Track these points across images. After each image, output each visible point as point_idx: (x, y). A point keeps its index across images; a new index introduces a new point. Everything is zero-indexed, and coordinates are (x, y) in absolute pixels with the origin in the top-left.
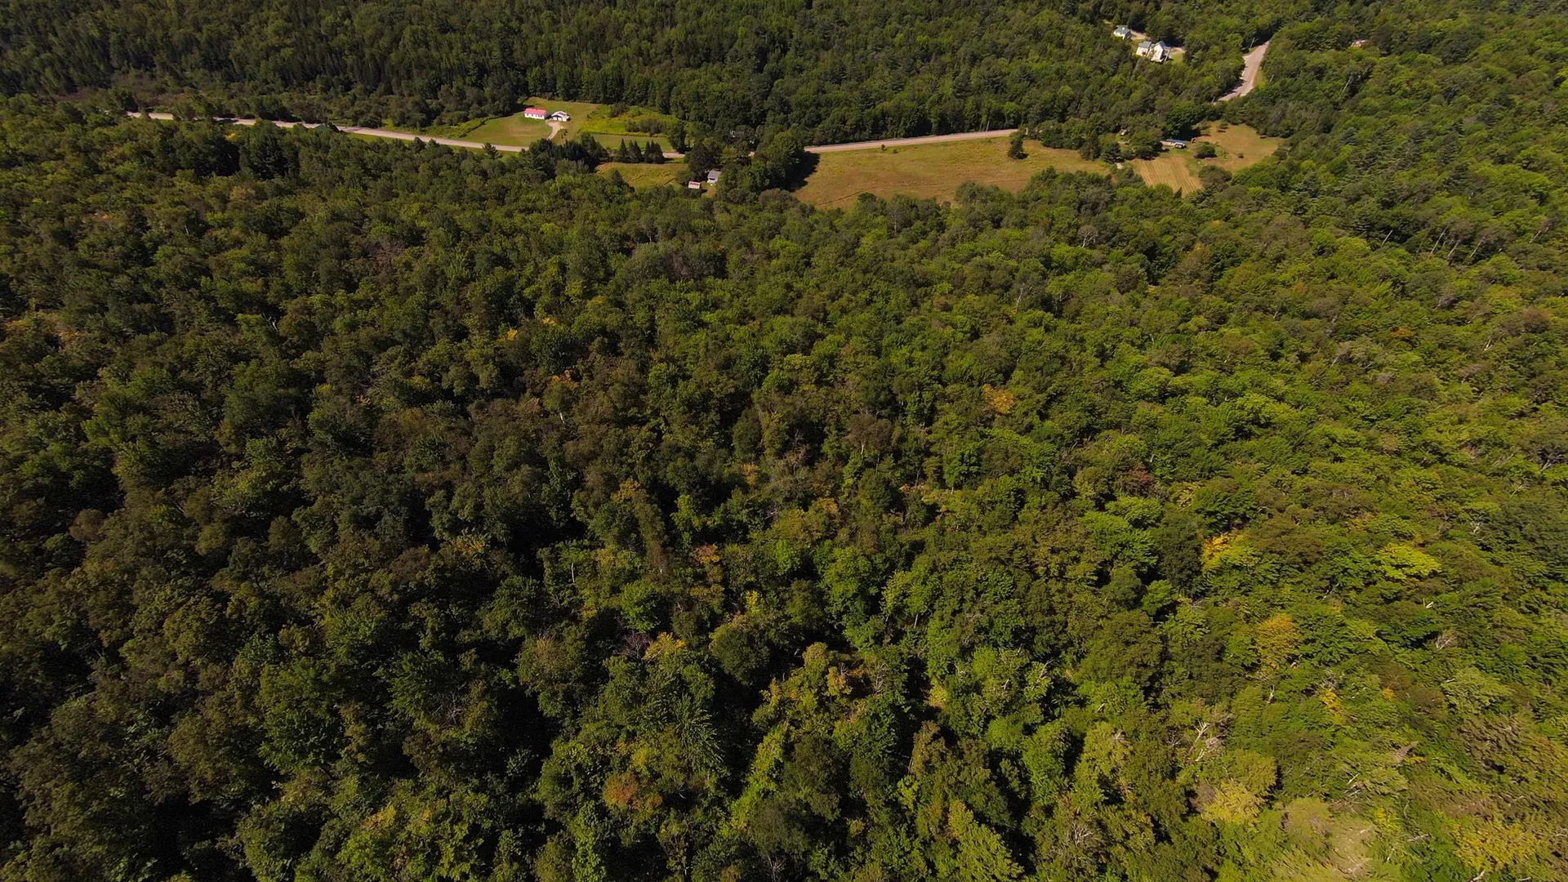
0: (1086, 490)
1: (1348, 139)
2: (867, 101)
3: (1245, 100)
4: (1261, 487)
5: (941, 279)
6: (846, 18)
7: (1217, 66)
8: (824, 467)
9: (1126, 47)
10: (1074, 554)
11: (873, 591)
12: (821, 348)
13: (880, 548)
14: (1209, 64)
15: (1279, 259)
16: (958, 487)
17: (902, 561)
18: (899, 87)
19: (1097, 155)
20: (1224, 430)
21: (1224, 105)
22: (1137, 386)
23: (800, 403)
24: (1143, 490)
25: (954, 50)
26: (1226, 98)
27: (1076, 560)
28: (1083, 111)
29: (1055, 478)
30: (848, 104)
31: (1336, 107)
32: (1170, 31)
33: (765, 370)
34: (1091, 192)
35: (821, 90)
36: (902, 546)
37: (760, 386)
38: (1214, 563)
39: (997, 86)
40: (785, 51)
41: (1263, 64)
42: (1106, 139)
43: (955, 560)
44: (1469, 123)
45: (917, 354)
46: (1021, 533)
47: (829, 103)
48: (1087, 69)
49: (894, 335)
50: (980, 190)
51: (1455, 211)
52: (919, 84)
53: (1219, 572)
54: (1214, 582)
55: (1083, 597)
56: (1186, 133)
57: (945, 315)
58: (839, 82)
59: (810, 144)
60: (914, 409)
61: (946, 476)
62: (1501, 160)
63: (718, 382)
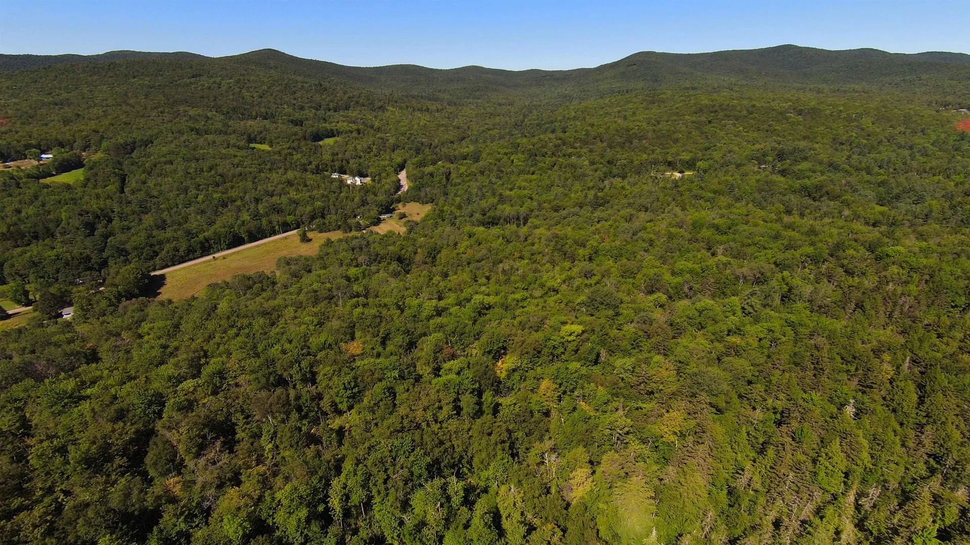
0: (424, 370)
1: (456, 195)
2: (189, 234)
3: (408, 191)
4: (503, 330)
5: (286, 307)
6: (155, 193)
7: (388, 181)
8: (242, 447)
9: (342, 182)
10: (436, 405)
11: (321, 508)
12: (207, 371)
13: (313, 473)
14: (384, 181)
15: (456, 244)
16: (350, 408)
17: (333, 473)
18: (211, 223)
19: (351, 230)
20: (473, 315)
21: (400, 196)
22: (424, 314)
23: (203, 412)
24: (453, 357)
25: (242, 199)
26: (400, 193)
27: (440, 408)
28: (333, 212)
29: (406, 371)
30: (177, 239)
31: (445, 186)
32: (359, 171)
33: (163, 404)
34: (355, 243)
35: (150, 236)
36: (328, 462)
37: (161, 418)
38: (503, 375)
39: (278, 210)
40: (110, 221)
41: (407, 177)
42: (352, 221)
43: (369, 449)
44: (494, 180)
45: (287, 346)
46: (402, 410)
47: (160, 243)
48: (325, 193)
49: (265, 342)
50: (291, 259)
51: (507, 210)
52: (226, 219)
53: (508, 377)
54: (509, 384)
55: (453, 425)
56: (389, 210)
57: (296, 321)
58: (164, 229)
59: (154, 270)
60: (297, 377)
61: (340, 406)
62: (511, 190)
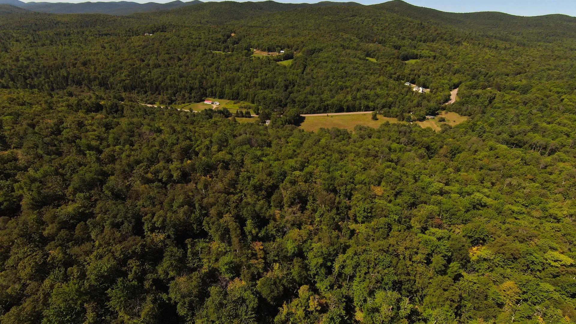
0: (416, 225)
1: (492, 115)
2: (322, 101)
3: (453, 104)
4: (489, 227)
5: (351, 152)
6: (315, 77)
7: (442, 94)
8: (308, 213)
9: (410, 88)
10: (415, 250)
11: (329, 264)
12: (306, 170)
13: (332, 244)
14: (439, 93)
15: (476, 151)
16: (363, 222)
17: (341, 250)
18: (333, 97)
19: (403, 120)
20: (468, 206)
21: (446, 106)
22: (430, 190)
23: (298, 188)
24: (440, 226)
25: (351, 87)
26: (447, 104)
27: (417, 253)
28: (397, 106)
29: (403, 219)
30: (315, 101)
31: (485, 107)
32: (424, 84)
33: (285, 177)
34: (402, 129)
35: (306, 97)
36: (341, 244)
37: (283, 182)
38: (474, 258)
39: (366, 97)
40: (294, 86)
41: (457, 94)
42: (406, 115)
43: (364, 250)
44: (534, 111)
45: (344, 174)
46: (391, 241)
47: (309, 101)
48: (397, 94)
49: (335, 167)
50: (363, 127)
51: (537, 138)
52: (340, 96)
53: (478, 262)
54: (477, 266)
55: (421, 268)
56: (434, 113)
57: (353, 162)
58: (313, 95)
59: (302, 113)
60: (343, 192)
61: (358, 218)
62: (549, 123)
63: (266, 179)
